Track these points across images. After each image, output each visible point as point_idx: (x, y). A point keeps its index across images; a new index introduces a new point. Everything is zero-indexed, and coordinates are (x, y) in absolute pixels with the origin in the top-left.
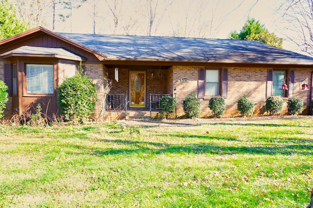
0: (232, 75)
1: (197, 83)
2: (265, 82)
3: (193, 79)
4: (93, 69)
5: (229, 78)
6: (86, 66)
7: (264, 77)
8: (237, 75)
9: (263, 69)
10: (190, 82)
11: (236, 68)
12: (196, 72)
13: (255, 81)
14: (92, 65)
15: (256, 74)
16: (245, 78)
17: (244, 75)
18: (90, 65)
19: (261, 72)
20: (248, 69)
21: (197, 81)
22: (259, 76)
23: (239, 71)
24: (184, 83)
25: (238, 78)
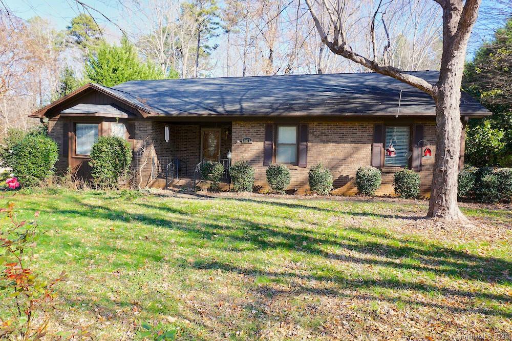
0: (315, 133)
1: (263, 145)
2: (370, 145)
3: (258, 140)
4: (142, 127)
5: (310, 137)
6: (136, 124)
7: (368, 136)
8: (323, 133)
9: (367, 124)
10: (254, 143)
11: (321, 122)
12: (263, 129)
13: (352, 142)
14: (140, 122)
15: (355, 131)
16: (336, 137)
17: (334, 133)
18: (138, 122)
19: (364, 128)
20: (340, 123)
21: (263, 143)
22: (360, 134)
23: (326, 127)
24: (245, 145)
25: (324, 138)
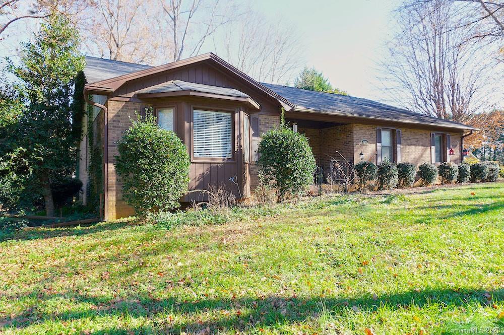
0: (404, 138)
1: (375, 147)
2: (429, 148)
3: (372, 142)
4: (268, 123)
5: (402, 141)
7: (429, 141)
8: (408, 138)
9: (428, 132)
10: (369, 145)
11: (407, 129)
12: (374, 133)
13: (422, 145)
14: (266, 117)
15: (423, 137)
16: (414, 141)
17: (413, 138)
18: (265, 116)
19: (426, 135)
20: (416, 131)
21: (375, 144)
22: (425, 140)
23: (409, 133)
24: (363, 146)
25: (409, 142)
